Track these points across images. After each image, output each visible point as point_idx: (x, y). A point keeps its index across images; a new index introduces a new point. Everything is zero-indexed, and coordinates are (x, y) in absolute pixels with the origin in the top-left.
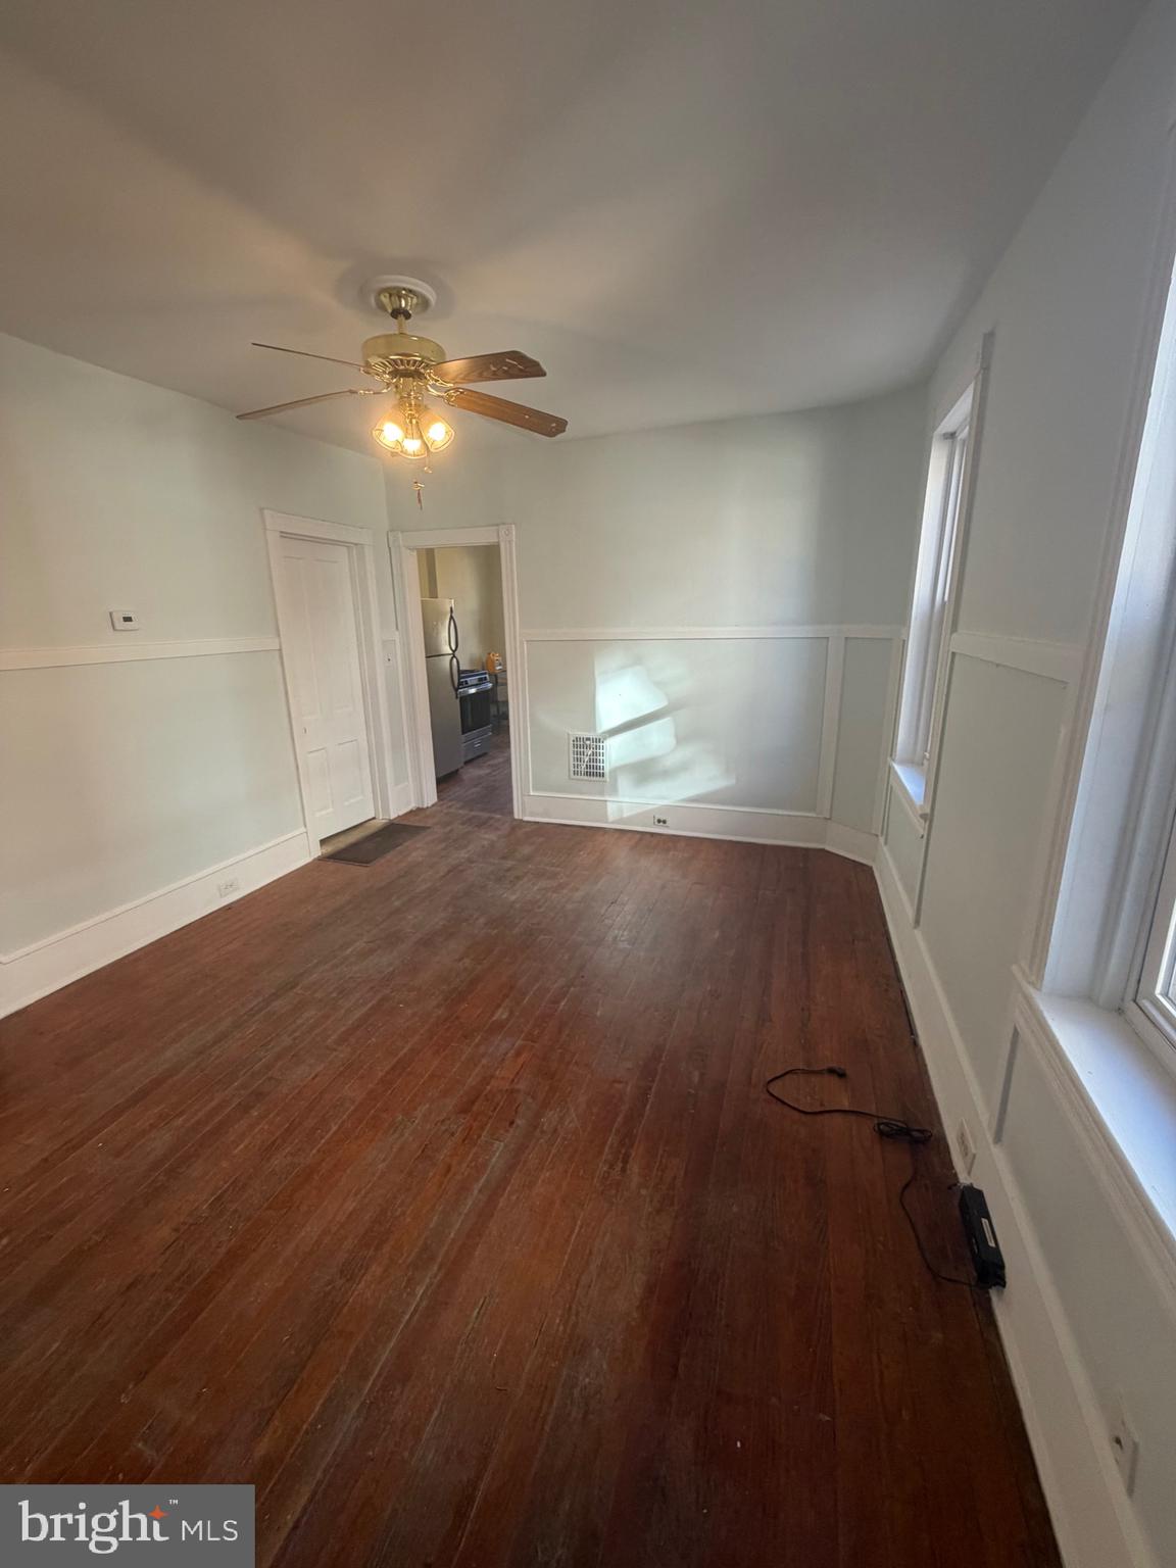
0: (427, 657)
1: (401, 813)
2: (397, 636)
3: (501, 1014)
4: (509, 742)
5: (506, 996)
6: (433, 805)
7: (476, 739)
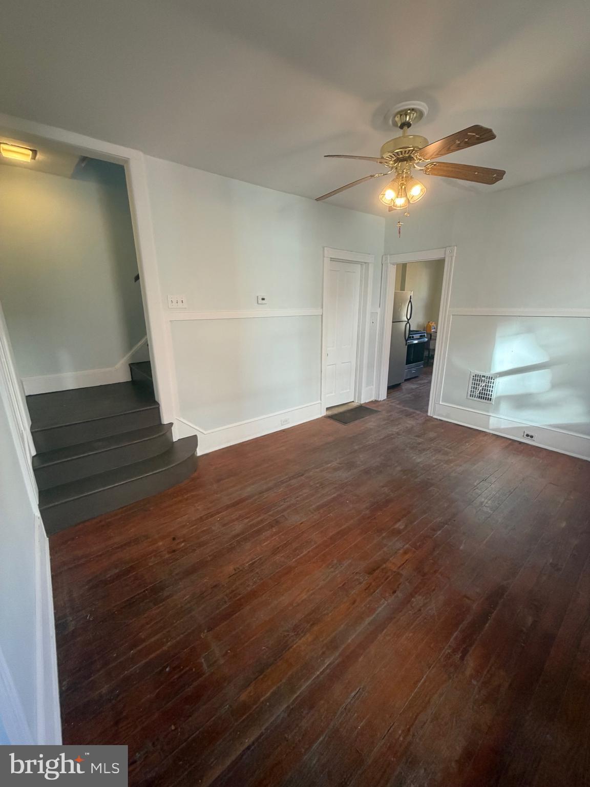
0: (393, 322)
1: (367, 402)
2: (379, 310)
3: (400, 525)
4: (432, 372)
5: (405, 516)
6: (384, 400)
7: (414, 368)
